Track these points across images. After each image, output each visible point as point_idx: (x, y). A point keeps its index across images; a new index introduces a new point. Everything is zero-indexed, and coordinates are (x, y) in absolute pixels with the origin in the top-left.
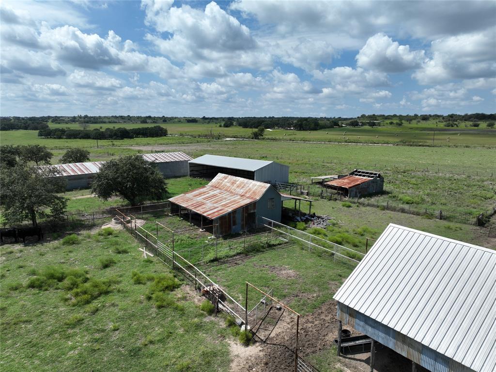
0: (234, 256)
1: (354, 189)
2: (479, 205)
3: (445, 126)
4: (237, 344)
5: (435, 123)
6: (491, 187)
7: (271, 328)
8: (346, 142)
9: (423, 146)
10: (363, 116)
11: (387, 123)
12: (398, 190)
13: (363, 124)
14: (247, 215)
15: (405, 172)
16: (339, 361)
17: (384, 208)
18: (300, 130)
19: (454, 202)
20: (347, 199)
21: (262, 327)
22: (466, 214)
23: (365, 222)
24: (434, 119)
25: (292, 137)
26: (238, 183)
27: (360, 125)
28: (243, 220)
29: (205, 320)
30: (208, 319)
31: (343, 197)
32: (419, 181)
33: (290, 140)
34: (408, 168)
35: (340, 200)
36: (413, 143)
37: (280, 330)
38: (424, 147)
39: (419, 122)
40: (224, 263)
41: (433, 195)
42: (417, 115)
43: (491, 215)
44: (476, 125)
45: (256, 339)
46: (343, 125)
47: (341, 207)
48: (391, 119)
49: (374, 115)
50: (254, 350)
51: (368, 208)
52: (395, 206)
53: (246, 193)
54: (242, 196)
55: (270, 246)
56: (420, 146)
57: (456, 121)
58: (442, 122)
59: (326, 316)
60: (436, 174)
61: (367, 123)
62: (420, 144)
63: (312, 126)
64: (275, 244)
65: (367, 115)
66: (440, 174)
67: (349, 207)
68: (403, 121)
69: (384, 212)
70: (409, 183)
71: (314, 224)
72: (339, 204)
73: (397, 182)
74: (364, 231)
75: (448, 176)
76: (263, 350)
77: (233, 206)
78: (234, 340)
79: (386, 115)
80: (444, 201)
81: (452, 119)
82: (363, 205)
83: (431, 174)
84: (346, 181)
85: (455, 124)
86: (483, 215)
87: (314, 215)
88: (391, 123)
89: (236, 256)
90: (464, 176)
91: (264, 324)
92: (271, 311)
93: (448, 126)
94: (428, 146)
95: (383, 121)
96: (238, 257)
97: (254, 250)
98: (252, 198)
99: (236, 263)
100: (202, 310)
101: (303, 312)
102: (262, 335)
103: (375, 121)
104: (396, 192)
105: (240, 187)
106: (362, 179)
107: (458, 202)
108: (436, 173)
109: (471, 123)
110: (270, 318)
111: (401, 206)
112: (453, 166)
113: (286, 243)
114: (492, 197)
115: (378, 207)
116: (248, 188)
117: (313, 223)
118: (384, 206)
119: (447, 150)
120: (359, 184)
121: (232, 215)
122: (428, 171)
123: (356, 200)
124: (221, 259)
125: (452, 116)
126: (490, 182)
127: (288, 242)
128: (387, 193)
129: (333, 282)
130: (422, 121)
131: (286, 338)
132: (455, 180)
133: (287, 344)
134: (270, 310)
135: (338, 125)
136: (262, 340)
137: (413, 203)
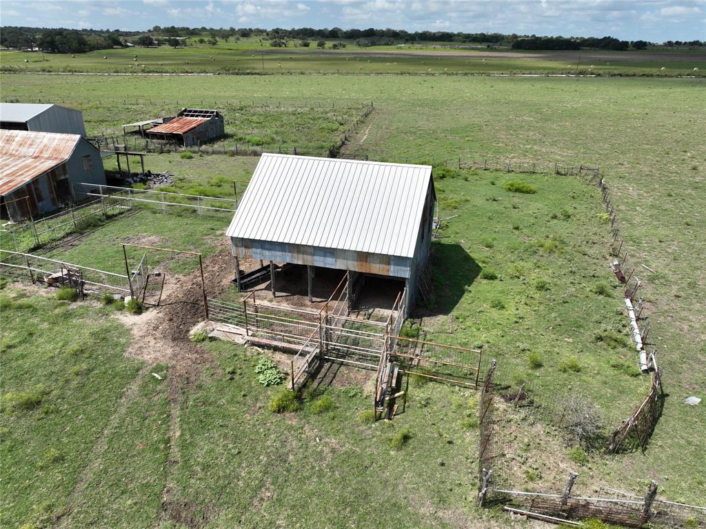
0: (64, 237)
1: (190, 135)
2: (327, 138)
3: (272, 45)
4: (126, 316)
5: (259, 41)
6: (335, 118)
7: (159, 293)
8: (143, 71)
9: (252, 74)
10: (157, 29)
11: (195, 41)
12: (241, 131)
13: (160, 43)
14: (55, 183)
15: (242, 110)
16: (242, 296)
17: (233, 154)
18: (53, 52)
19: (304, 138)
20: (183, 148)
21: (147, 294)
22: (318, 148)
23: (217, 172)
24: (256, 36)
25: (46, 65)
26: (17, 139)
27: (155, 44)
28: (52, 192)
29: (70, 307)
30: (74, 306)
31: (178, 147)
32: (262, 119)
33: (44, 71)
34: (243, 104)
35: (176, 151)
36: (239, 70)
37: (169, 292)
38: (254, 76)
39: (238, 39)
40: (53, 248)
41: (283, 133)
42: (235, 30)
43: (340, 147)
44: (306, 45)
45: (147, 306)
46: (129, 44)
47: (180, 160)
48: (200, 35)
49: (173, 27)
50: (149, 315)
51: (214, 156)
52: (245, 150)
53: (41, 152)
54: (36, 158)
55: (110, 217)
56: (248, 74)
57: (283, 39)
58: (267, 40)
59: (213, 267)
60: (277, 109)
61: (166, 40)
62: (248, 71)
63: (74, 44)
64: (114, 213)
65: (162, 28)
66: (283, 109)
67: (191, 158)
68: (217, 39)
69: (234, 158)
70: (251, 122)
71: (155, 183)
72: (175, 157)
73: (237, 122)
74: (221, 182)
75: (290, 109)
76: (160, 312)
77: (28, 173)
78: (121, 314)
79: (191, 28)
80: (294, 138)
81: (278, 36)
82: (207, 153)
83: (272, 109)
84: (176, 125)
85: (283, 43)
86: (333, 146)
87: (149, 174)
88: (201, 41)
89: (67, 237)
90: (307, 109)
91: (148, 292)
92: (150, 279)
93: (275, 46)
94: (258, 74)
95: (189, 38)
96: (69, 238)
97: (90, 226)
98: (56, 158)
99: (71, 245)
100: (59, 300)
101: (186, 270)
102: (151, 301)
103: (177, 38)
104: (240, 134)
105: (27, 145)
106: (196, 120)
107: (309, 137)
108: (277, 107)
109: (300, 42)
110: (151, 284)
111: (252, 148)
112: (293, 98)
113: (129, 210)
114: (337, 129)
115: (226, 153)
116: (42, 146)
117: (153, 182)
118: (232, 151)
119: (281, 78)
120: (195, 128)
121: (32, 186)
122: (268, 106)
123: (196, 148)
124: (45, 245)
125: (277, 31)
126: (333, 114)
127: (130, 210)
128: (231, 136)
129: (208, 237)
130: (241, 38)
131: (180, 296)
132: (299, 114)
133: (184, 299)
134: (148, 278)
135: (120, 44)
136: (154, 305)
137: (263, 144)
